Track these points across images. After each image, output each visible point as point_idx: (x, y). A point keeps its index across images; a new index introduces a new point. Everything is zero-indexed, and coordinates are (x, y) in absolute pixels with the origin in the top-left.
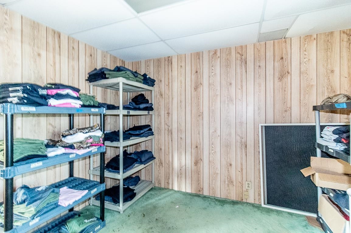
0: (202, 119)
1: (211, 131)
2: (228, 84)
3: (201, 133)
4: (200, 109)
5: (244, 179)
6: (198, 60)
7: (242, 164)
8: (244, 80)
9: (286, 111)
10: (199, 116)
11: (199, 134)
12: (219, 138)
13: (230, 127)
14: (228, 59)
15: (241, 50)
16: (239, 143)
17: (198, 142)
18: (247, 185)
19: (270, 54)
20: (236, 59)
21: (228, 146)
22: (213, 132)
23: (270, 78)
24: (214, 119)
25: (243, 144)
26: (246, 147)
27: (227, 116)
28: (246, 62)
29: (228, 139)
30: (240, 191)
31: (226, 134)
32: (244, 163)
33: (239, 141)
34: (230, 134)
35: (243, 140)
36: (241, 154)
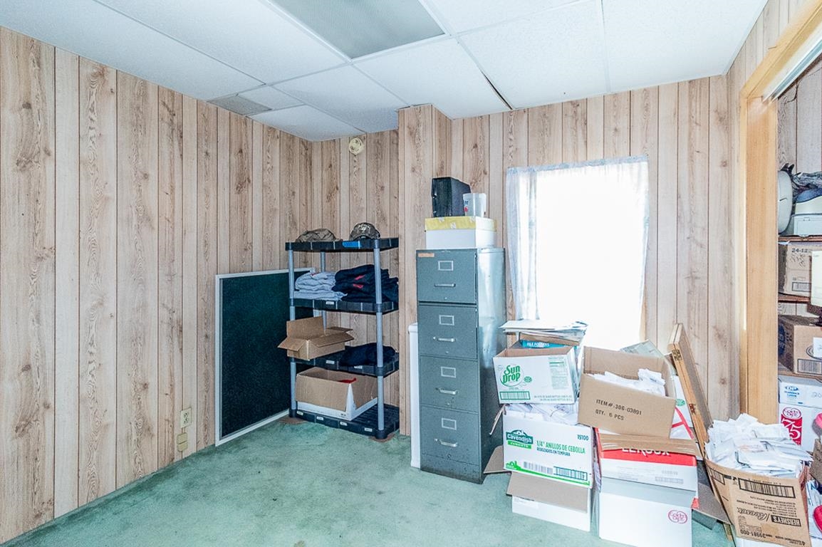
0: (51, 268)
1: (86, 305)
2: (140, 175)
3: (46, 319)
4: (43, 238)
5: (177, 407)
6: (33, 68)
7: (172, 375)
8: (177, 176)
9: (246, 250)
10: (40, 259)
11: (38, 322)
12: (113, 322)
13: (145, 287)
14: (138, 108)
15: (171, 102)
16: (165, 326)
17: (34, 348)
18: (183, 419)
19: (223, 134)
20: (161, 119)
21: (137, 339)
22: (93, 308)
23: (223, 182)
24: (98, 269)
25: (176, 325)
26: (181, 331)
27: (136, 260)
28: (182, 133)
29: (138, 321)
30: (168, 442)
31: (133, 309)
32: (177, 371)
33: (166, 320)
34: (144, 306)
35: (175, 317)
36: (171, 351)
